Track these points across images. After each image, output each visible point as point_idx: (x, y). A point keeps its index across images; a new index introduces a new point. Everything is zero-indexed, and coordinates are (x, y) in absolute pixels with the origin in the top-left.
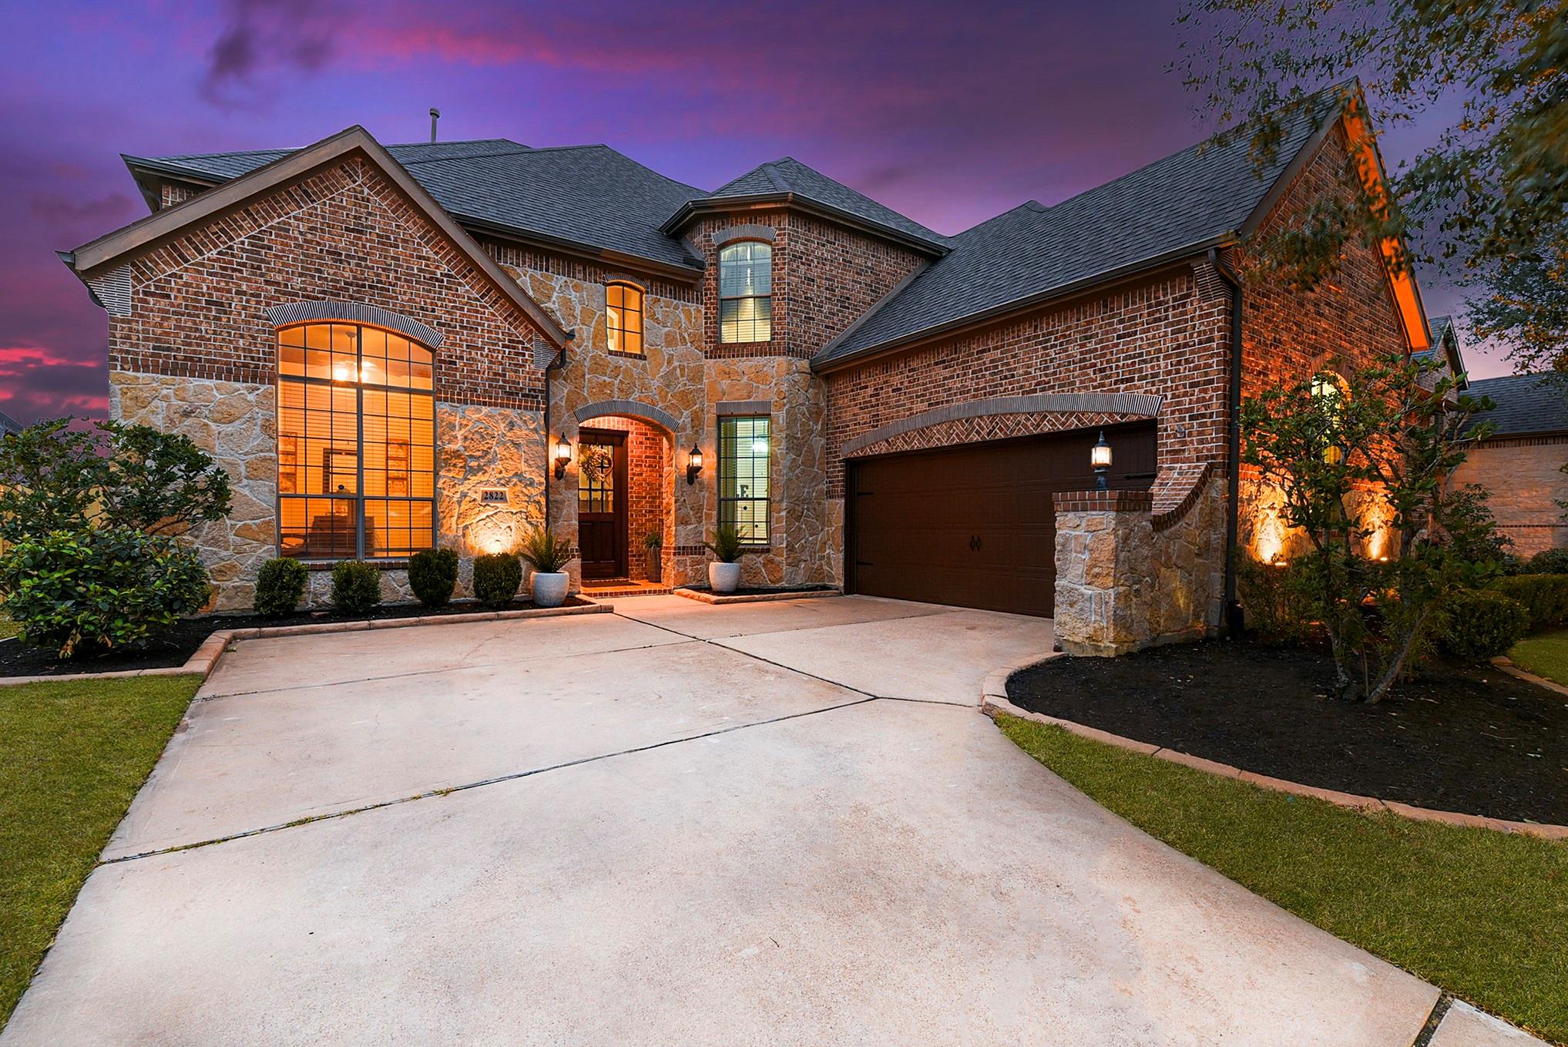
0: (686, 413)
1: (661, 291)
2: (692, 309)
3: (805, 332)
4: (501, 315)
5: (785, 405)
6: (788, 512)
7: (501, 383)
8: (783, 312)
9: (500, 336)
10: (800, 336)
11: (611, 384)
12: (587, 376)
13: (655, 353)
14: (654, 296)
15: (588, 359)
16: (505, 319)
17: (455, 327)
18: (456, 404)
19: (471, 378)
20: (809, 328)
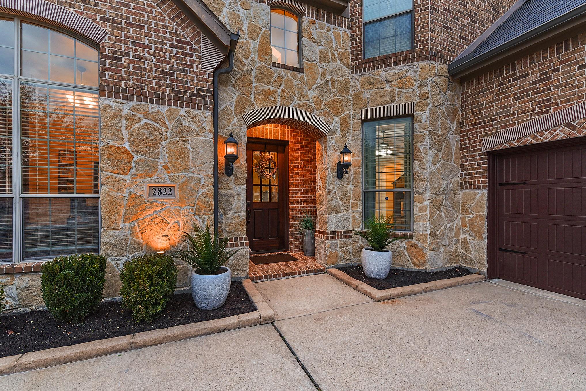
0: (336, 119)
1: (316, 15)
2: (341, 32)
3: (444, 40)
4: (168, 15)
5: (427, 104)
6: (431, 202)
7: (168, 82)
8: (426, 21)
9: (168, 36)
10: (440, 43)
11: (275, 92)
12: (254, 85)
13: (311, 67)
14: (310, 18)
15: (254, 70)
16: (173, 19)
17: (121, 23)
18: (121, 101)
19: (138, 75)
20: (447, 37)
